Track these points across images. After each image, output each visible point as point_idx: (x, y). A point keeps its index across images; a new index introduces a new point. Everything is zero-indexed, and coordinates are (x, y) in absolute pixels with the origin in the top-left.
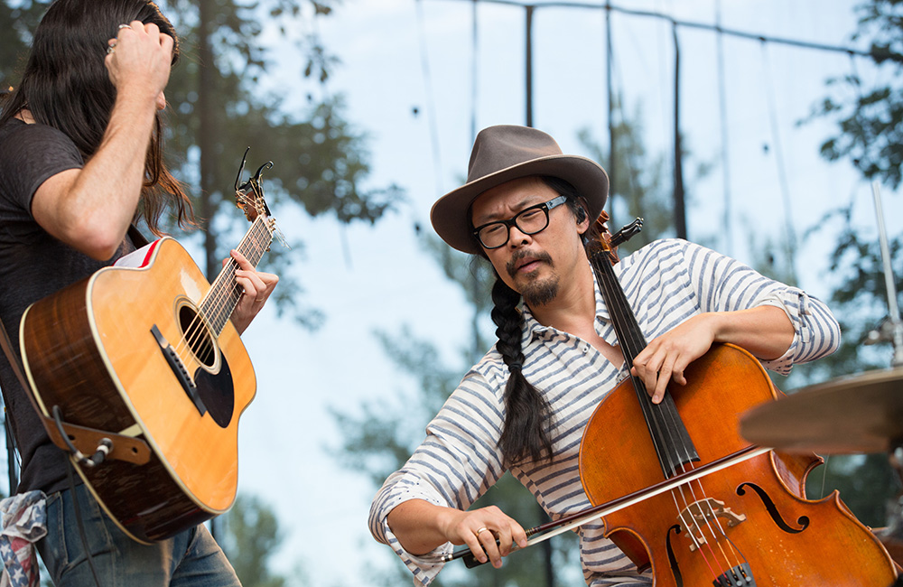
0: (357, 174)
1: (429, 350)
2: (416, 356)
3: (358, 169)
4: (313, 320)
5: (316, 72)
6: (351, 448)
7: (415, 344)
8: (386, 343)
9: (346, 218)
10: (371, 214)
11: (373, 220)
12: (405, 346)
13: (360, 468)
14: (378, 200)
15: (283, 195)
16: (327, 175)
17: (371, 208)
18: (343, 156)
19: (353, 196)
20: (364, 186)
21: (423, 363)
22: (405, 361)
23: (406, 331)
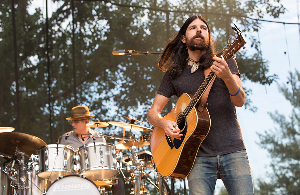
0: (265, 72)
1: (282, 117)
2: (279, 119)
3: (265, 70)
4: (254, 110)
5: (254, 46)
6: (262, 143)
7: (279, 116)
8: (271, 115)
10: (270, 82)
11: (270, 84)
12: (276, 116)
13: (265, 148)
14: (271, 78)
15: (246, 78)
16: (258, 72)
17: (269, 80)
18: (262, 67)
19: (264, 77)
20: (267, 75)
21: (281, 121)
22: (276, 120)
23: (276, 112)
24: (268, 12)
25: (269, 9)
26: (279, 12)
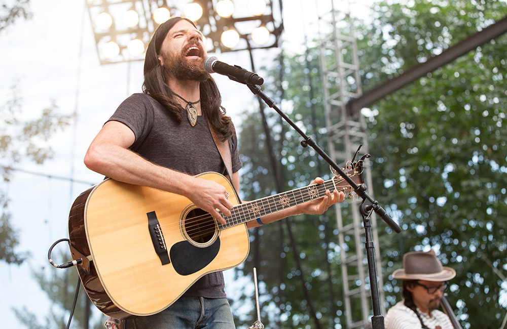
0: (14, 244)
1: (33, 317)
2: (28, 319)
3: (14, 242)
7: (28, 314)
8: (17, 313)
9: (9, 261)
10: (19, 262)
11: (19, 264)
12: (24, 314)
14: (21, 257)
16: (3, 245)
17: (19, 260)
18: (9, 238)
19: (12, 254)
20: (16, 251)
21: (31, 322)
22: (24, 321)
23: (25, 309)
24: (28, 154)
25: (31, 150)
26: (45, 156)
